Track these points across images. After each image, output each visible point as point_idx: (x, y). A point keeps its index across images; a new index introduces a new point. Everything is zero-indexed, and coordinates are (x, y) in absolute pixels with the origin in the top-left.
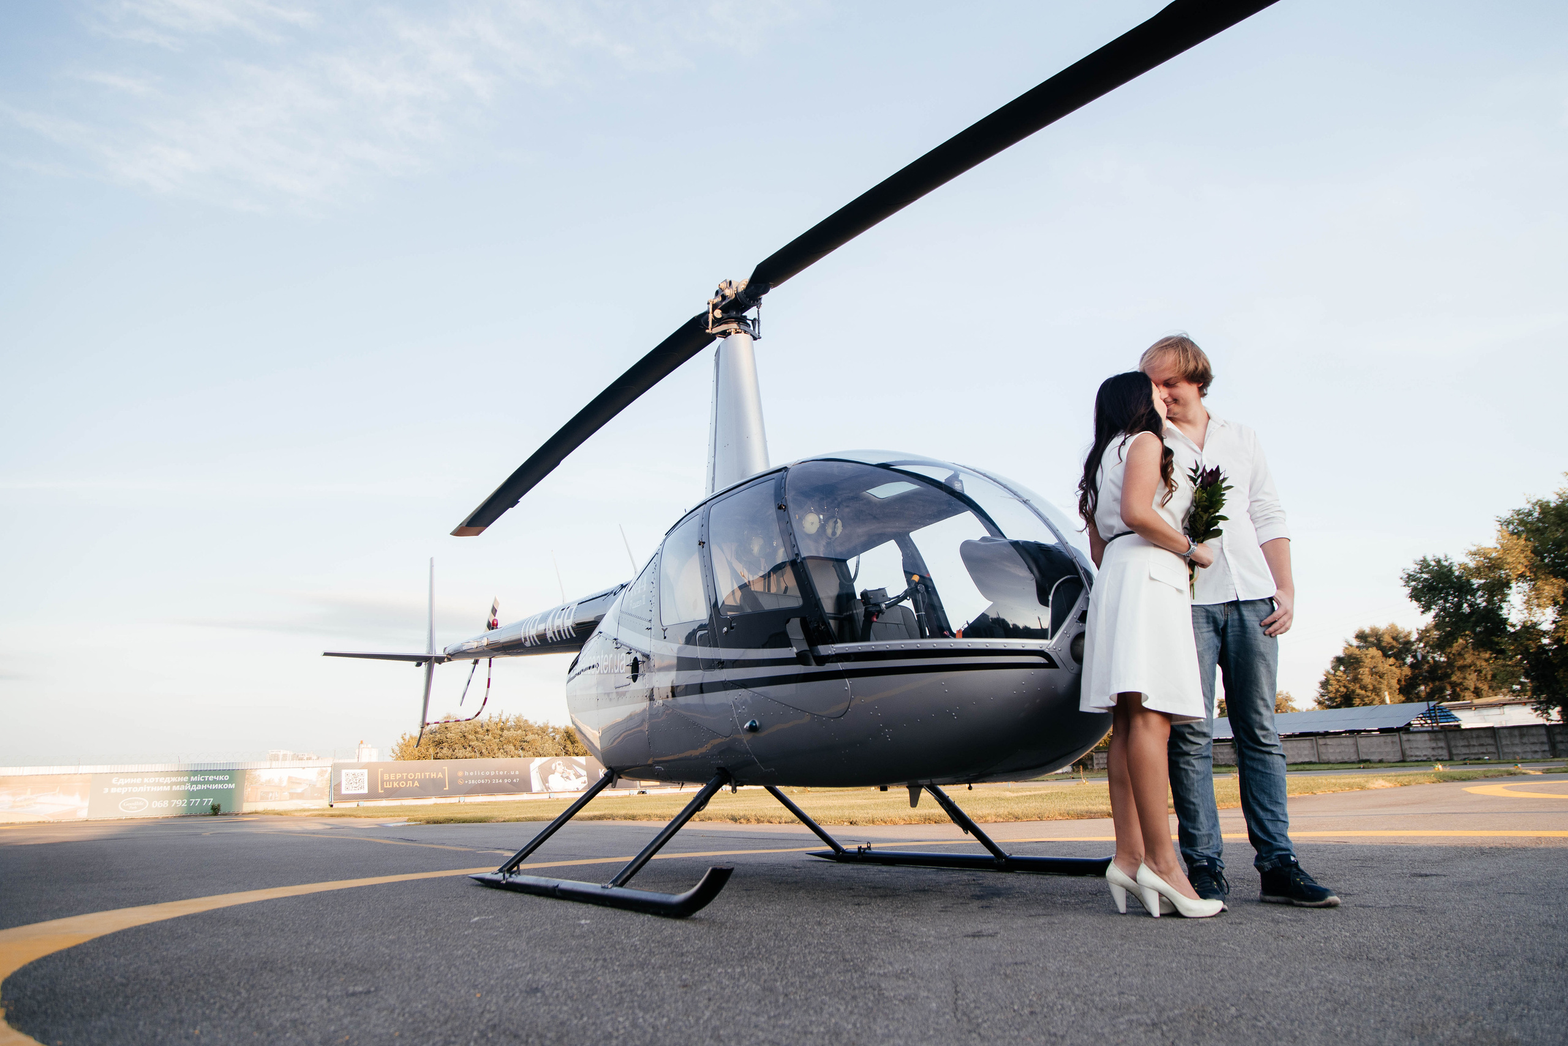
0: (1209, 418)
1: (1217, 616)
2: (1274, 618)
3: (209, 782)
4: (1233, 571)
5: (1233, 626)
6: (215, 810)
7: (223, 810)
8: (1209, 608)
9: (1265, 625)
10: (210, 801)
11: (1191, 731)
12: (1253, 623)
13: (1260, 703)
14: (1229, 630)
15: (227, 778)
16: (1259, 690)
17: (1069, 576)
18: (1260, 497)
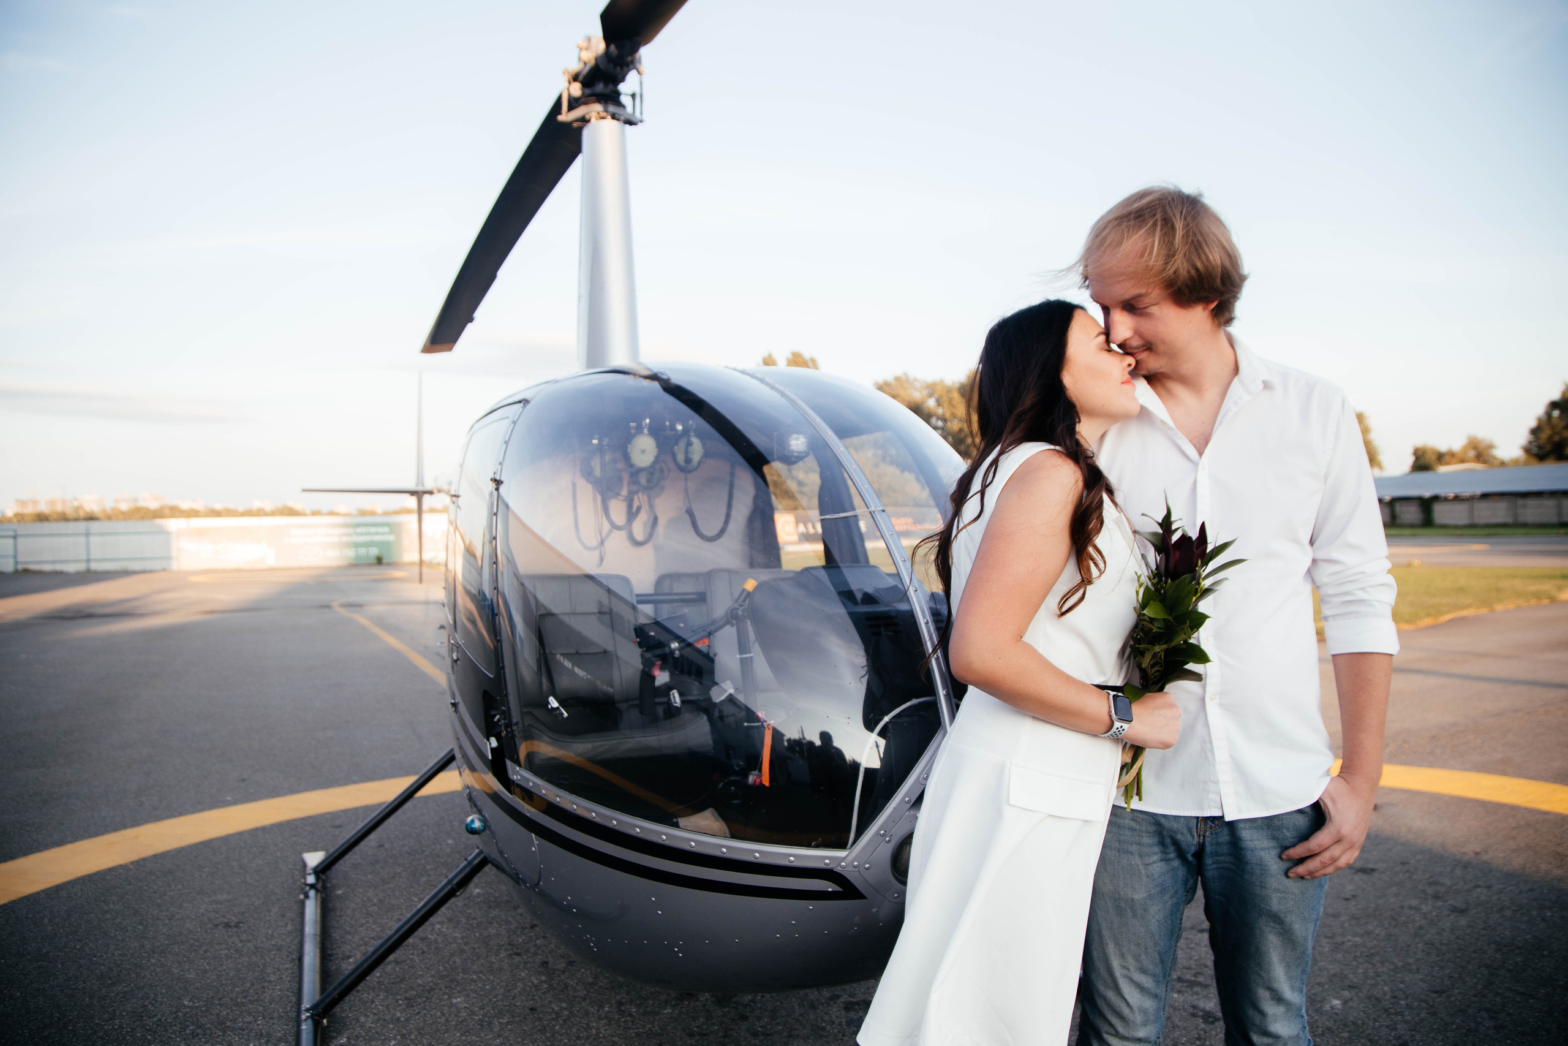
0: (1236, 370)
1: (1179, 837)
2: (1310, 850)
3: (369, 534)
4: (1221, 755)
5: (1215, 854)
6: (379, 561)
7: (385, 561)
8: (1163, 821)
9: (1289, 859)
10: (374, 552)
11: (1111, 1031)
12: (1262, 853)
13: (1263, 994)
14: (1208, 861)
15: (386, 529)
16: (1262, 973)
17: (914, 701)
18: (1335, 555)
